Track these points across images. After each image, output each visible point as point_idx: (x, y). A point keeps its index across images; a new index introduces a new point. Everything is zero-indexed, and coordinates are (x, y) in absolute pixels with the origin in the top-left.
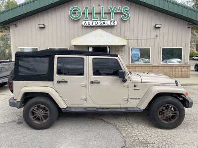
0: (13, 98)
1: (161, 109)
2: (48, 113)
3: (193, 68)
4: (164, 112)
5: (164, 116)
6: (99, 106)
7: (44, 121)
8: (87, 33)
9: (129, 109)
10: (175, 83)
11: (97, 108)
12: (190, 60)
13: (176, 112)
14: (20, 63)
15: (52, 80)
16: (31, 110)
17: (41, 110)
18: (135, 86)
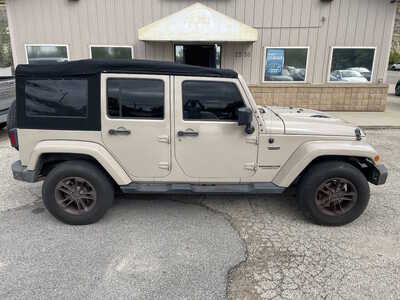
0: (20, 162)
1: (321, 188)
2: (93, 193)
3: (392, 89)
4: (327, 192)
5: (326, 202)
6: (196, 180)
7: (86, 209)
8: (171, 13)
9: (257, 187)
10: (354, 134)
11: (192, 184)
12: (389, 69)
13: (351, 194)
14: (28, 89)
15: (98, 128)
16: (58, 187)
17: (79, 188)
18: (271, 141)
